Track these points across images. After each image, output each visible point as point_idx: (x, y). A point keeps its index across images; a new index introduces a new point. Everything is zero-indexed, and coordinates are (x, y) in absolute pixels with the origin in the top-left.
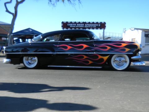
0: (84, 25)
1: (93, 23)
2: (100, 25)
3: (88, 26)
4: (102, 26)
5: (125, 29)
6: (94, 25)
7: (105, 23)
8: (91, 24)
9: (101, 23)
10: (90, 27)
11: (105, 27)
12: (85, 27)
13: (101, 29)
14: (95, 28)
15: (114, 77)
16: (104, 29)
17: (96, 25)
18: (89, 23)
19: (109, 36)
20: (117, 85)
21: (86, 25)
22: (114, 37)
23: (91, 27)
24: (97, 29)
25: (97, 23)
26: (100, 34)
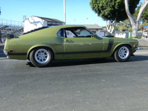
5: (25, 16)
19: (6, 25)
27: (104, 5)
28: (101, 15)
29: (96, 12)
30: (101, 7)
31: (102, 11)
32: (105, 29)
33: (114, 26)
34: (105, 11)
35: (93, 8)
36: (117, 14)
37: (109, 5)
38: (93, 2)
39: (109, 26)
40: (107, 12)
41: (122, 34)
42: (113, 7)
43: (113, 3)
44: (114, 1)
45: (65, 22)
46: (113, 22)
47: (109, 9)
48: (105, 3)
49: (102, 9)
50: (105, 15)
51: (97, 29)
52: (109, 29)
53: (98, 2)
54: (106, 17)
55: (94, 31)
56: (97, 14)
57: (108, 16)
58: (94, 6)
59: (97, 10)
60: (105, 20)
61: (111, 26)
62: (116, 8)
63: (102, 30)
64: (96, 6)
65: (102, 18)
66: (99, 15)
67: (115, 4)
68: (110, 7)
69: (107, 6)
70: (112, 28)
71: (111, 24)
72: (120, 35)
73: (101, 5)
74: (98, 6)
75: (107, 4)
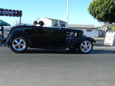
0: (2, 12)
1: (10, 10)
2: (16, 13)
3: (5, 13)
4: (19, 14)
5: (39, 18)
6: (11, 12)
7: (21, 12)
8: (9, 11)
9: (18, 11)
10: (7, 14)
11: (22, 15)
12: (3, 13)
13: (18, 16)
14: (12, 15)
15: (31, 61)
16: (21, 17)
17: (13, 12)
18: (7, 10)
19: (25, 24)
20: (34, 68)
21: (3, 12)
22: (30, 24)
23: (9, 14)
24: (14, 16)
25: (14, 11)
26: (17, 21)
27: (99, 10)
28: (96, 17)
29: (93, 16)
30: (97, 12)
31: (97, 15)
32: (99, 28)
33: (107, 26)
34: (100, 14)
35: (90, 13)
36: (110, 17)
37: (104, 10)
38: (90, 8)
39: (103, 26)
40: (101, 15)
41: (112, 32)
42: (107, 11)
43: (107, 9)
44: (108, 7)
45: (67, 22)
46: (107, 23)
47: (103, 13)
48: (100, 9)
49: (97, 14)
50: (100, 18)
51: (93, 29)
52: (103, 28)
53: (95, 8)
54: (100, 20)
55: (90, 30)
56: (93, 17)
57: (102, 18)
58: (91, 11)
59: (93, 14)
60: (100, 22)
61: (104, 27)
62: (109, 12)
63: (97, 30)
64: (92, 11)
65: (97, 20)
66: (95, 18)
67: (108, 9)
68: (104, 12)
69: (102, 11)
70: (105, 28)
71: (105, 25)
72: (111, 33)
73: (96, 10)
74: (95, 11)
75: (102, 10)
